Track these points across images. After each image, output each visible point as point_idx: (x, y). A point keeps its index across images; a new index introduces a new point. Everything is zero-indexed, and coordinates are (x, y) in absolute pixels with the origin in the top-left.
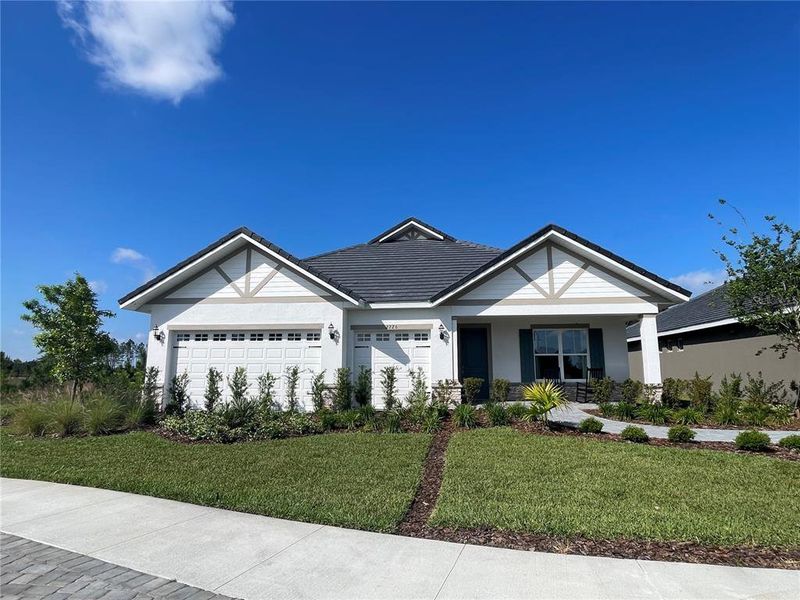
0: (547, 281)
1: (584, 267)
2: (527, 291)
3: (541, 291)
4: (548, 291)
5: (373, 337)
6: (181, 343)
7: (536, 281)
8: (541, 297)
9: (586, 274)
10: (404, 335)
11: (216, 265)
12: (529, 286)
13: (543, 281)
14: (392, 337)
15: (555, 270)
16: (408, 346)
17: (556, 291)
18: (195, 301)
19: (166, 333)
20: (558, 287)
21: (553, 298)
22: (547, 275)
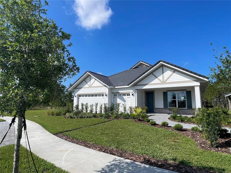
0: (162, 77)
1: (174, 72)
2: (156, 81)
3: (160, 80)
4: (162, 80)
5: (118, 95)
6: (80, 97)
7: (159, 78)
8: (160, 82)
9: (175, 74)
10: (124, 95)
11: (84, 80)
12: (157, 79)
13: (161, 77)
14: (122, 95)
15: (164, 74)
16: (125, 97)
17: (165, 80)
18: (81, 88)
19: (77, 95)
20: (165, 79)
21: (164, 82)
22: (162, 76)
